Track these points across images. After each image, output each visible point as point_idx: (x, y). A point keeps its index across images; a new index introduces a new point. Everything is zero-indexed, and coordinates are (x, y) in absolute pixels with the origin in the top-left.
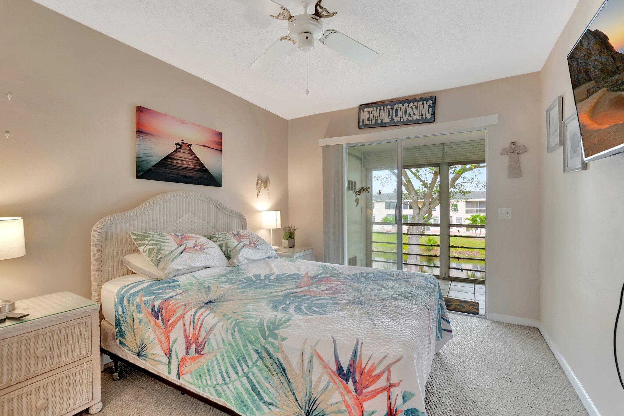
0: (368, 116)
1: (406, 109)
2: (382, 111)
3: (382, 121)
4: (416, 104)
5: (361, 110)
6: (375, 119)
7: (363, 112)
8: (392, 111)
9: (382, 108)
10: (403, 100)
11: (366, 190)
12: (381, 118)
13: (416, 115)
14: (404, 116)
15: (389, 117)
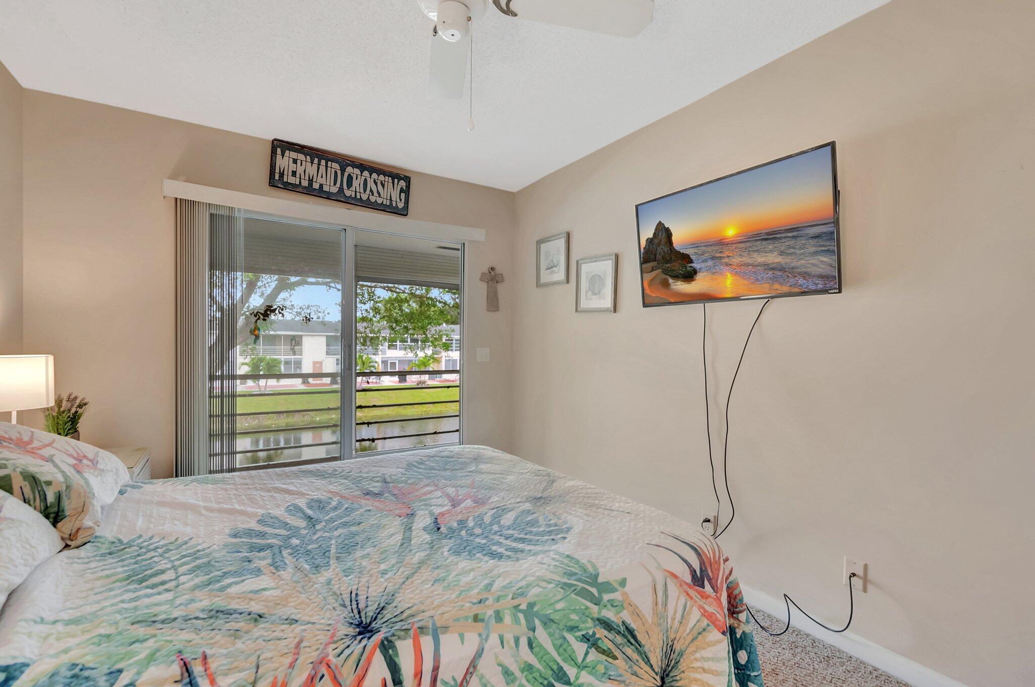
0: (293, 167)
1: (366, 180)
2: (323, 168)
3: (321, 186)
4: (382, 177)
5: (279, 151)
6: (307, 178)
7: (283, 156)
8: (342, 175)
9: (323, 162)
10: (362, 164)
11: (277, 312)
12: (323, 181)
13: (382, 196)
14: (362, 191)
15: (335, 184)
